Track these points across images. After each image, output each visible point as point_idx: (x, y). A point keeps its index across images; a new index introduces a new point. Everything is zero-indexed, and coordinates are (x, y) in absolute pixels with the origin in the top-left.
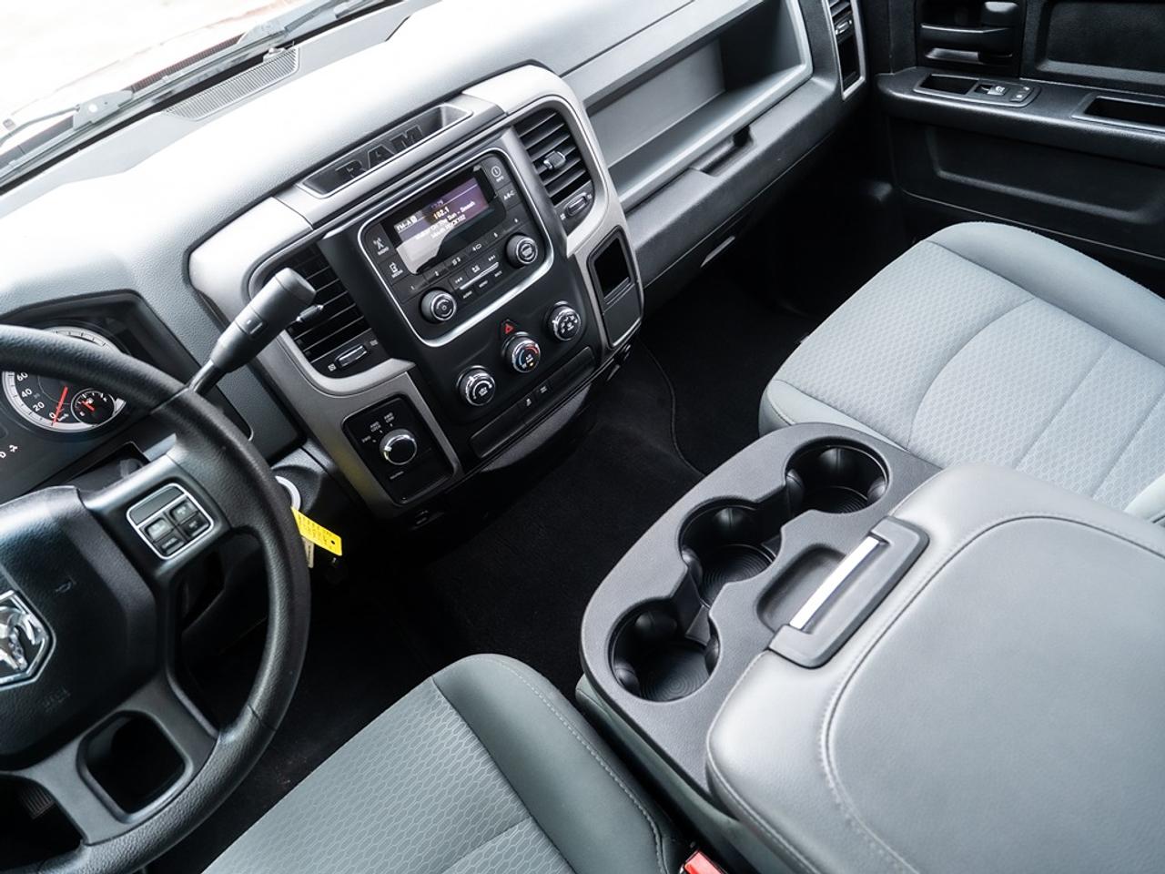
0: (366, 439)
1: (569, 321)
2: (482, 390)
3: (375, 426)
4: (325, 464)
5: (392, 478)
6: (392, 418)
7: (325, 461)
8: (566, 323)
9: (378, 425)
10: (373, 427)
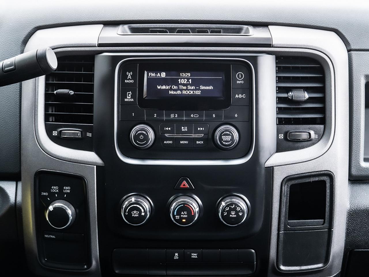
0: (44, 194)
1: (234, 209)
2: (135, 212)
3: (55, 189)
5: (46, 236)
6: (69, 191)
8: (231, 209)
9: (57, 189)
10: (53, 189)
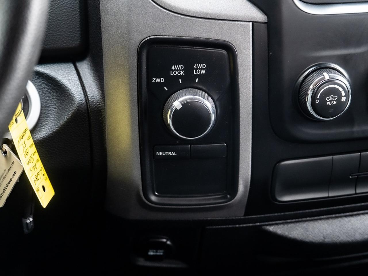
0: (158, 80)
2: (331, 97)
3: (178, 70)
4: (90, 94)
5: (159, 154)
6: (203, 72)
7: (93, 91)
9: (181, 70)
10: (175, 70)
